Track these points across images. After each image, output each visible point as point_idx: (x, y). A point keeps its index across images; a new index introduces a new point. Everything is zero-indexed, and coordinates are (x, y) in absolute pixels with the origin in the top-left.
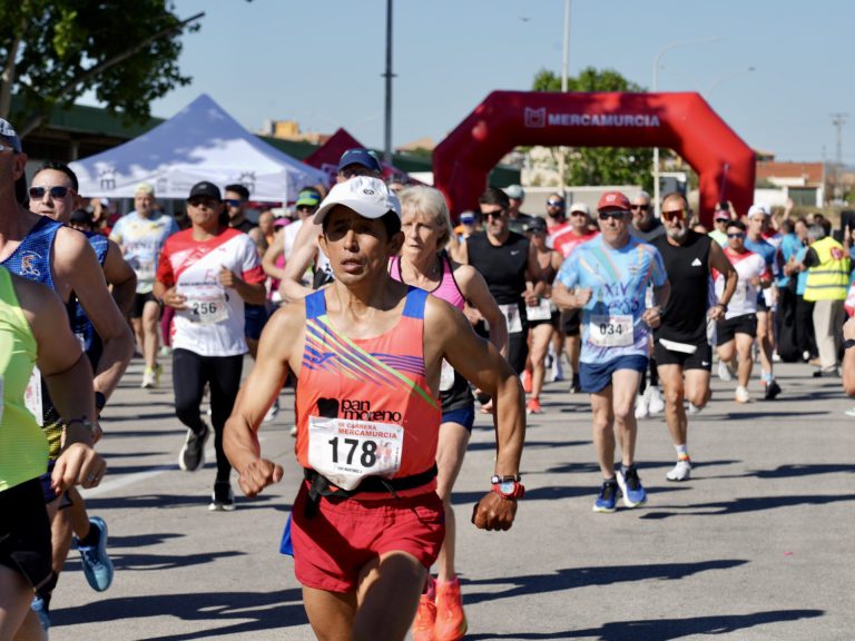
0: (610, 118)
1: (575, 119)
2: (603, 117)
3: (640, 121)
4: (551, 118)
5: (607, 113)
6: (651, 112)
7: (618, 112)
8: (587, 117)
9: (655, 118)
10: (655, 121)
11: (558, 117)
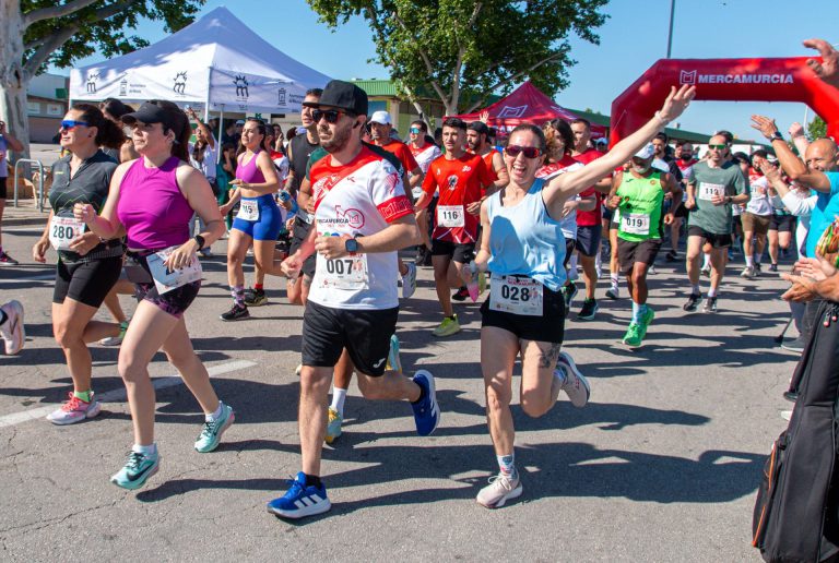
0: (750, 76)
1: (721, 78)
2: (744, 76)
3: (775, 79)
4: (701, 77)
5: (747, 74)
6: (786, 72)
7: (756, 73)
8: (731, 76)
9: (790, 77)
10: (790, 79)
11: (706, 76)
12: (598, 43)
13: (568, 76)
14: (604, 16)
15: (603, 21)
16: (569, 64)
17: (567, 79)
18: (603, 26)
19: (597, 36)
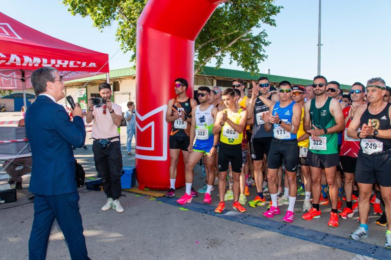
12: (275, 25)
13: (265, 52)
14: (279, 8)
15: (278, 11)
16: (266, 44)
17: (264, 54)
18: (278, 14)
19: (273, 20)
